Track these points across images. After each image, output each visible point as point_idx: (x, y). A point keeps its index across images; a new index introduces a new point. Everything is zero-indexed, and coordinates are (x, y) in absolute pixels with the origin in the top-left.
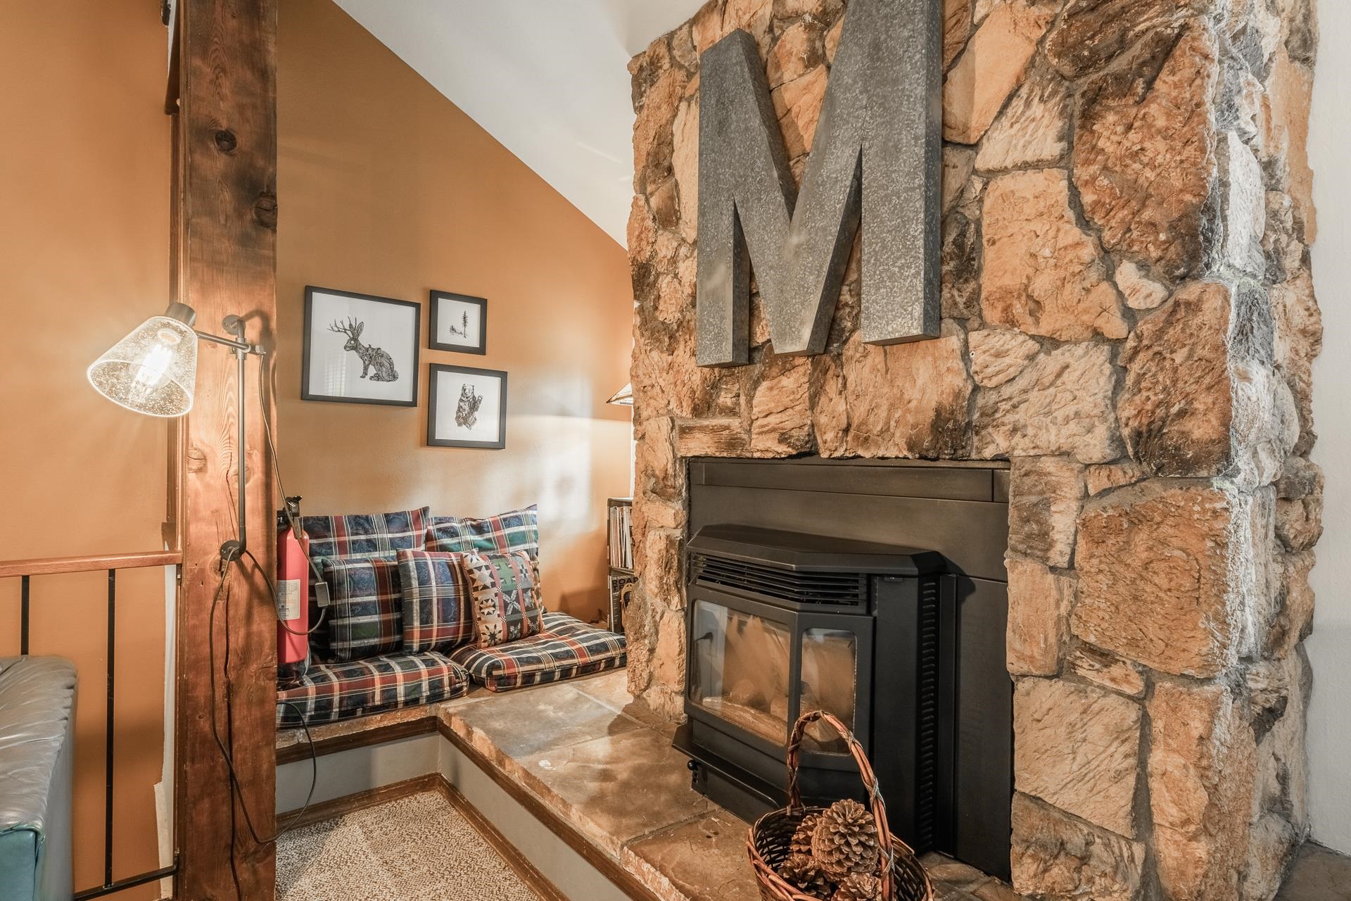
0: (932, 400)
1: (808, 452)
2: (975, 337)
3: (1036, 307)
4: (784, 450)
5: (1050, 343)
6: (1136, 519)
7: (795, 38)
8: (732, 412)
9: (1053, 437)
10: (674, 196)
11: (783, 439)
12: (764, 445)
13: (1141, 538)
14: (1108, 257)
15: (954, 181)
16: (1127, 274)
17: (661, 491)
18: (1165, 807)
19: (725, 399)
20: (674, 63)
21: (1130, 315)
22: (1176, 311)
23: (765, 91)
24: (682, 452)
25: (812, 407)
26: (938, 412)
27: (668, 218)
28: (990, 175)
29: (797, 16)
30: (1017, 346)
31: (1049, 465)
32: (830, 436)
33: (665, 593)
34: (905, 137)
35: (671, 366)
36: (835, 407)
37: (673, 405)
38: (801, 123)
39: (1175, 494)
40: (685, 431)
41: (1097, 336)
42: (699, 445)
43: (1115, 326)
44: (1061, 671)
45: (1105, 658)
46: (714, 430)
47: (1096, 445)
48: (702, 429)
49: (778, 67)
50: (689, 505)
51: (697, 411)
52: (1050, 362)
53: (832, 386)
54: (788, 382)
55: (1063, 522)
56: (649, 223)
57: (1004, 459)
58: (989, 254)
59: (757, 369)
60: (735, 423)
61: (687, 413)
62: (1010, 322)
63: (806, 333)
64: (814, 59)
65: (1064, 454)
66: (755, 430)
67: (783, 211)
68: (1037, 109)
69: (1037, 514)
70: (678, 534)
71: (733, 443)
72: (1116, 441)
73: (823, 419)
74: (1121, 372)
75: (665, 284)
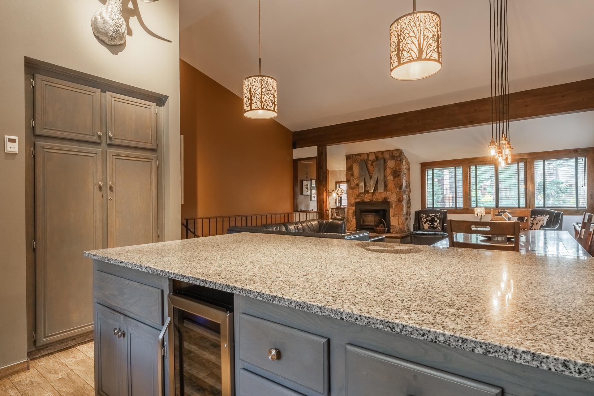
0: (384, 197)
1: (372, 201)
2: (387, 192)
3: (392, 190)
4: (369, 201)
5: (393, 193)
6: (398, 205)
7: (370, 162)
8: (362, 197)
9: (393, 200)
10: (353, 173)
11: (369, 200)
12: (366, 200)
13: (398, 206)
14: (396, 188)
15: (385, 180)
16: (397, 189)
17: (352, 205)
18: (400, 223)
19: (361, 195)
20: (353, 158)
21: (398, 192)
22: (400, 192)
23: (367, 166)
24: (355, 201)
25: (372, 196)
26: (384, 198)
27: (352, 175)
28: (388, 180)
29: (370, 160)
30: (390, 193)
31: (393, 202)
32: (374, 199)
33: (353, 217)
34: (382, 176)
35: (353, 192)
36: (375, 197)
37: (354, 196)
38: (370, 170)
39: (400, 203)
40: (355, 199)
41: (396, 193)
42: (358, 201)
43: (397, 192)
44: (394, 216)
45: (396, 214)
46: (360, 199)
47: (396, 200)
48: (358, 199)
49: (367, 164)
50: (356, 207)
51: (357, 197)
52: (393, 194)
53: (374, 195)
54: (369, 194)
55: (394, 206)
56: (350, 175)
57: (389, 201)
58: (388, 186)
59: (366, 193)
60: (363, 198)
61: (356, 197)
62: (390, 191)
63: (373, 191)
64: (372, 165)
65: (393, 201)
66: (366, 198)
67: (370, 179)
68: (391, 176)
69: (392, 205)
70: (355, 210)
71: (363, 200)
72: (397, 200)
73: (373, 198)
74: (397, 195)
75: (352, 182)
